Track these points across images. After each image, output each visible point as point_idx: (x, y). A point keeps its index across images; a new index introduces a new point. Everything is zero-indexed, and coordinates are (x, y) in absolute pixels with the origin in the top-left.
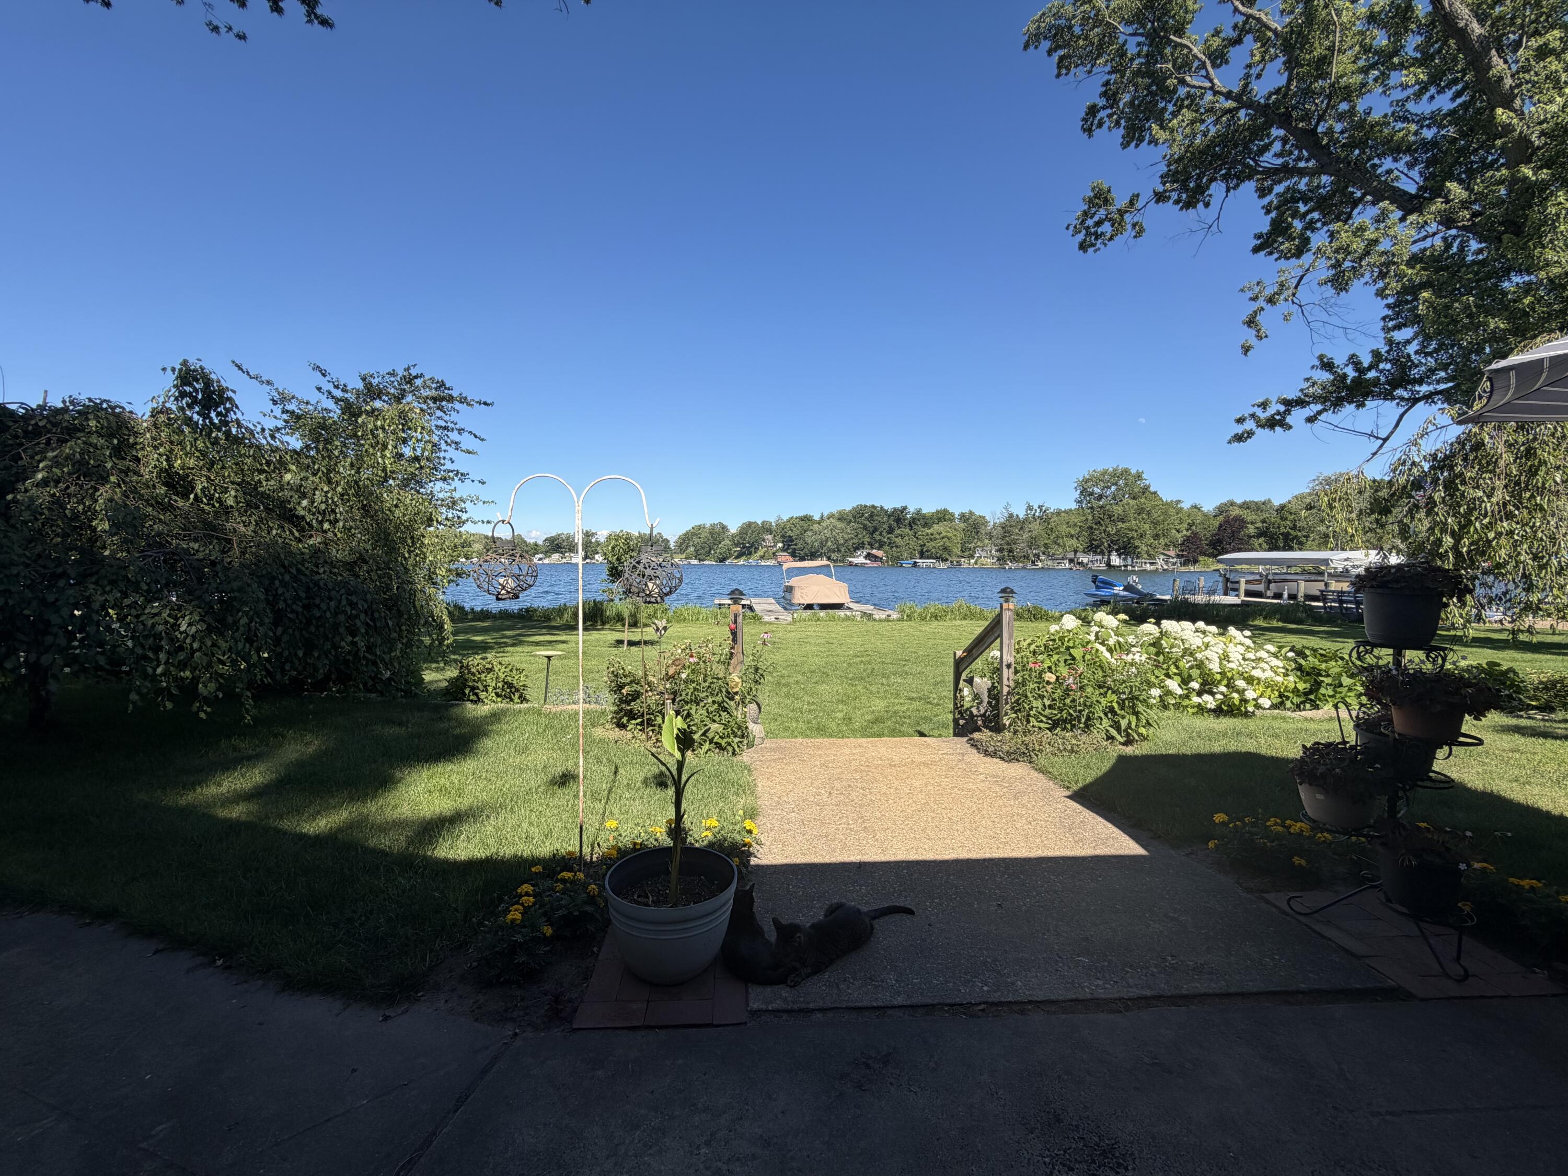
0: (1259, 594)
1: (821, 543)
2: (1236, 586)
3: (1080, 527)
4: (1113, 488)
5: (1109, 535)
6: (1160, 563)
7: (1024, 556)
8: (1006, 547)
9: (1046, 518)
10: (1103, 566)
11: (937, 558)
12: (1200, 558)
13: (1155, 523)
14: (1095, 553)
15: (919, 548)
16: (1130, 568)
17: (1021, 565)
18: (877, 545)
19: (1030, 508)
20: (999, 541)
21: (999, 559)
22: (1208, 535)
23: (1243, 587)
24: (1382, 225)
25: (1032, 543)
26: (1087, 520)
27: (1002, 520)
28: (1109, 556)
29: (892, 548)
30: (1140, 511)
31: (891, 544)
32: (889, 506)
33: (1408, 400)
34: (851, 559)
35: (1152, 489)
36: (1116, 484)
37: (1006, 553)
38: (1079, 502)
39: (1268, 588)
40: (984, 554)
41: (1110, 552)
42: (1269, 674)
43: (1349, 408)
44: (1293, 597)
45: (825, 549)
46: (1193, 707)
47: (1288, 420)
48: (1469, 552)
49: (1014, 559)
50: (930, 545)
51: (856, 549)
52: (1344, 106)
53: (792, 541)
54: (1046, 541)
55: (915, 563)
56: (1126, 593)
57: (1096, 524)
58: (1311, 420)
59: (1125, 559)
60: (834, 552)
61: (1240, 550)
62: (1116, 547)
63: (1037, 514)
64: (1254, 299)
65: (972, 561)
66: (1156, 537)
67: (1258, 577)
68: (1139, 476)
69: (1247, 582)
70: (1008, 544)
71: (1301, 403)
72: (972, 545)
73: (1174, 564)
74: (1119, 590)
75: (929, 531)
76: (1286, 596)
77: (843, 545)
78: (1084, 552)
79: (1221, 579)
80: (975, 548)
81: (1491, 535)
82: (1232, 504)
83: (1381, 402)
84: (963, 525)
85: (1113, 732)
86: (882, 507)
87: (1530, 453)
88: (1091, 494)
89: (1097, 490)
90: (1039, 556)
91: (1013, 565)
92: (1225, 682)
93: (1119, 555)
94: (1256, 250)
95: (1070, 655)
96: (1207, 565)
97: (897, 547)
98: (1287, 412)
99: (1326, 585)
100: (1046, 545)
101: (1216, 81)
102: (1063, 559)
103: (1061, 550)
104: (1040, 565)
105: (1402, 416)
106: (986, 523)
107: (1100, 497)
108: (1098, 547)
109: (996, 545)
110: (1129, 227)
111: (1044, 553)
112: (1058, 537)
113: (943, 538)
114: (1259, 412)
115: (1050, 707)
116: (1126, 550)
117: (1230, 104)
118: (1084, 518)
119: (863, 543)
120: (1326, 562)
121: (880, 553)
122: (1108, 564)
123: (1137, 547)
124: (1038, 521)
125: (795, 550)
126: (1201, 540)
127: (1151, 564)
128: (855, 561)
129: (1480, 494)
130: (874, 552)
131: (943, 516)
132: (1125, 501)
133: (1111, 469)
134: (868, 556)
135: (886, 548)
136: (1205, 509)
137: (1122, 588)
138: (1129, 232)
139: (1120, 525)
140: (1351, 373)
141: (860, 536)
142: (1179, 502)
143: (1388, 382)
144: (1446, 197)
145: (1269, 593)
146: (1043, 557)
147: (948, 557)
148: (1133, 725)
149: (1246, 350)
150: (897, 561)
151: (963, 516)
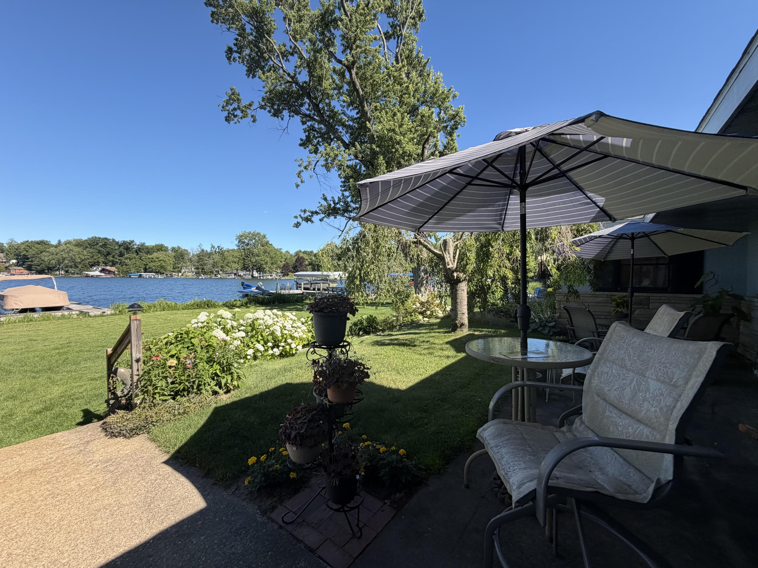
0: (308, 289)
1: (59, 261)
2: (300, 286)
3: (239, 258)
4: (254, 241)
5: (252, 262)
6: (274, 275)
7: (211, 272)
8: (200, 267)
9: (221, 253)
10: (250, 277)
11: (157, 273)
12: (290, 273)
13: (272, 258)
14: (247, 271)
15: (144, 266)
16: (262, 278)
17: (209, 276)
18: (110, 264)
19: (213, 247)
20: (197, 264)
21: (196, 273)
22: (292, 264)
23: (303, 286)
24: (339, 150)
25: (214, 265)
26: (242, 255)
27: (198, 253)
28: (253, 272)
29: (122, 266)
30: (265, 252)
31: (122, 264)
32: (120, 239)
33: (348, 218)
34: (86, 273)
35: (270, 243)
36: (255, 239)
37: (200, 270)
38: (238, 246)
39: (311, 286)
40: (187, 270)
41: (253, 270)
42: (301, 334)
43: (332, 218)
44: (319, 289)
45: (62, 265)
46: (269, 356)
47: (313, 219)
48: (363, 276)
49: (205, 273)
50: (151, 265)
51: (92, 266)
52: (327, 101)
53: (28, 259)
54: (222, 264)
55: (140, 275)
56: (256, 291)
57: (246, 257)
58: (321, 220)
59: (260, 274)
60: (71, 267)
61: (303, 271)
62: (255, 268)
63: (217, 250)
64: (300, 166)
65: (180, 274)
66: (272, 264)
67: (308, 282)
68: (264, 236)
69: (304, 284)
70: (201, 265)
71: (317, 213)
72: (180, 265)
73: (280, 276)
74: (254, 289)
75: (150, 257)
76: (316, 289)
77: (80, 263)
78: (241, 270)
79: (295, 283)
80: (181, 267)
81: (369, 270)
82: (300, 251)
83: (341, 217)
84: (173, 254)
85: (217, 388)
86: (113, 240)
87: (377, 241)
88: (244, 243)
89: (246, 241)
90: (218, 272)
91: (203, 276)
92: (284, 340)
93: (257, 272)
94: (301, 145)
95: (191, 343)
96: (292, 276)
97: (126, 265)
98: (312, 216)
99: (329, 285)
100: (222, 267)
101: (284, 65)
102: (231, 273)
103: (230, 269)
104: (219, 276)
105: (347, 223)
106: (188, 254)
107: (248, 245)
108: (247, 267)
109: (194, 266)
110: (250, 116)
111: (221, 270)
112: (228, 262)
113: (160, 261)
114: (302, 214)
115: (173, 383)
116: (260, 269)
117: (289, 79)
118: (241, 254)
119: (98, 262)
120: (328, 276)
121: (113, 269)
122: (252, 276)
123: (264, 268)
124: (218, 254)
125: (31, 265)
126: (289, 266)
127: (271, 276)
128: (91, 273)
129: (366, 254)
130: (108, 268)
131: (160, 248)
132: (259, 247)
133: (252, 232)
134: (103, 271)
135: (118, 265)
136: (291, 253)
137: (255, 288)
138: (249, 119)
139: (257, 258)
140: (333, 205)
141: (95, 257)
142: (281, 249)
143: (343, 210)
144: (355, 148)
145: (312, 289)
146: (221, 272)
147: (164, 271)
148: (229, 381)
149: (297, 186)
150: (127, 274)
151: (173, 249)
